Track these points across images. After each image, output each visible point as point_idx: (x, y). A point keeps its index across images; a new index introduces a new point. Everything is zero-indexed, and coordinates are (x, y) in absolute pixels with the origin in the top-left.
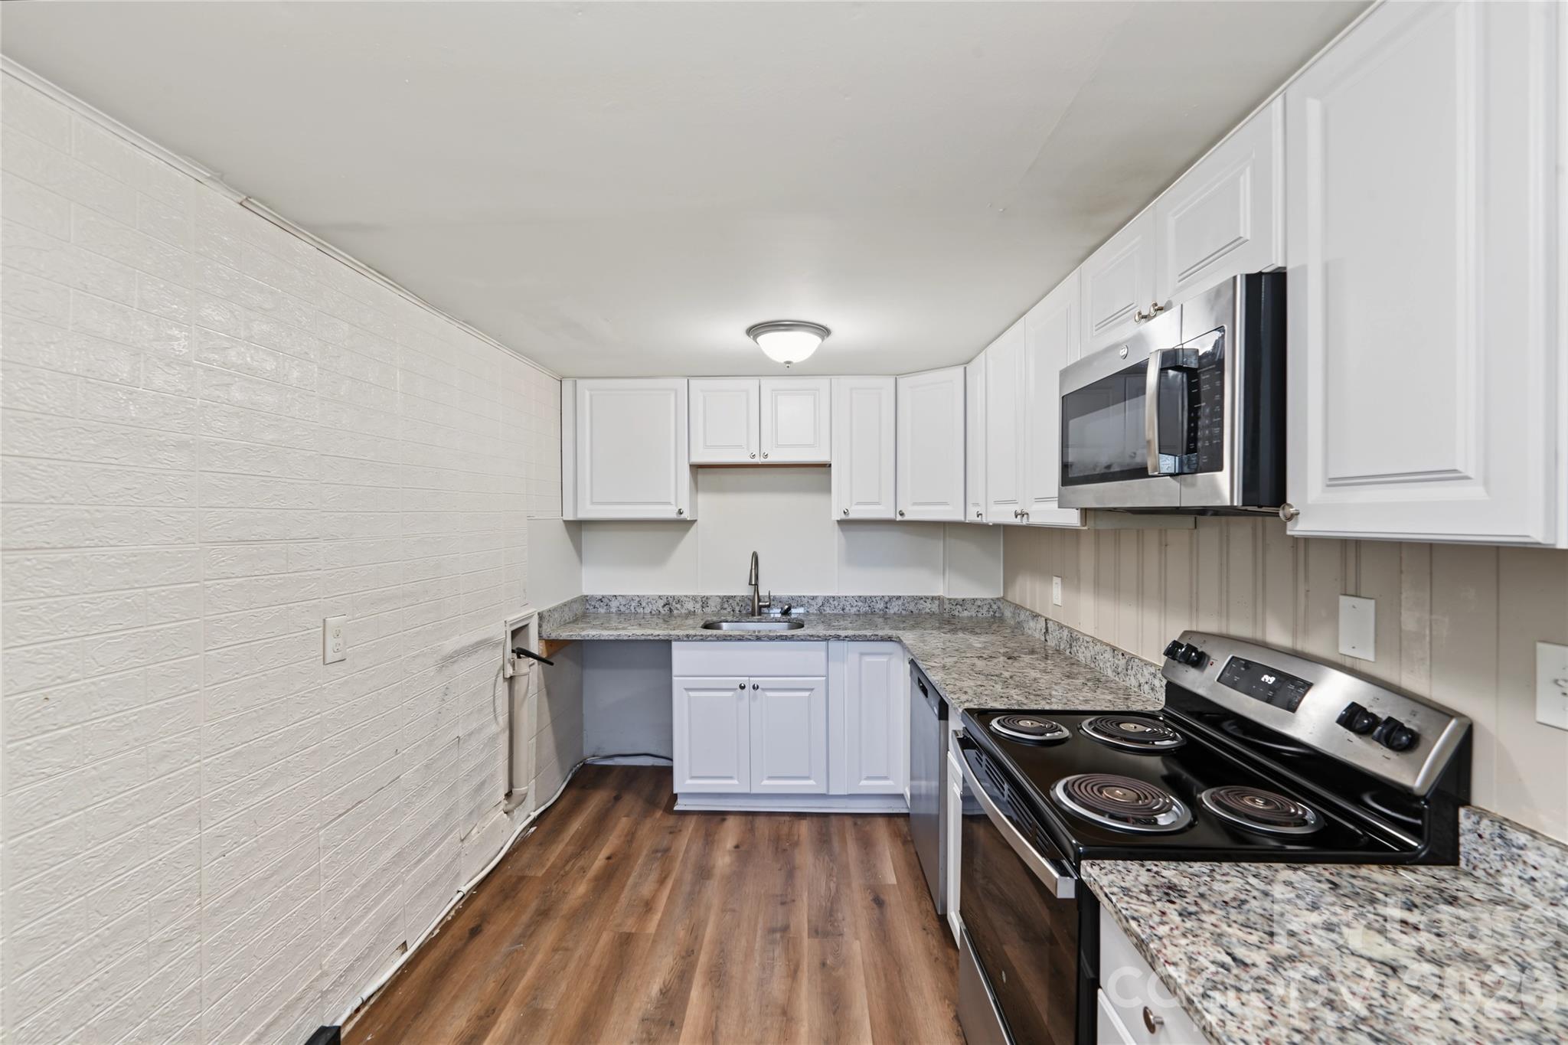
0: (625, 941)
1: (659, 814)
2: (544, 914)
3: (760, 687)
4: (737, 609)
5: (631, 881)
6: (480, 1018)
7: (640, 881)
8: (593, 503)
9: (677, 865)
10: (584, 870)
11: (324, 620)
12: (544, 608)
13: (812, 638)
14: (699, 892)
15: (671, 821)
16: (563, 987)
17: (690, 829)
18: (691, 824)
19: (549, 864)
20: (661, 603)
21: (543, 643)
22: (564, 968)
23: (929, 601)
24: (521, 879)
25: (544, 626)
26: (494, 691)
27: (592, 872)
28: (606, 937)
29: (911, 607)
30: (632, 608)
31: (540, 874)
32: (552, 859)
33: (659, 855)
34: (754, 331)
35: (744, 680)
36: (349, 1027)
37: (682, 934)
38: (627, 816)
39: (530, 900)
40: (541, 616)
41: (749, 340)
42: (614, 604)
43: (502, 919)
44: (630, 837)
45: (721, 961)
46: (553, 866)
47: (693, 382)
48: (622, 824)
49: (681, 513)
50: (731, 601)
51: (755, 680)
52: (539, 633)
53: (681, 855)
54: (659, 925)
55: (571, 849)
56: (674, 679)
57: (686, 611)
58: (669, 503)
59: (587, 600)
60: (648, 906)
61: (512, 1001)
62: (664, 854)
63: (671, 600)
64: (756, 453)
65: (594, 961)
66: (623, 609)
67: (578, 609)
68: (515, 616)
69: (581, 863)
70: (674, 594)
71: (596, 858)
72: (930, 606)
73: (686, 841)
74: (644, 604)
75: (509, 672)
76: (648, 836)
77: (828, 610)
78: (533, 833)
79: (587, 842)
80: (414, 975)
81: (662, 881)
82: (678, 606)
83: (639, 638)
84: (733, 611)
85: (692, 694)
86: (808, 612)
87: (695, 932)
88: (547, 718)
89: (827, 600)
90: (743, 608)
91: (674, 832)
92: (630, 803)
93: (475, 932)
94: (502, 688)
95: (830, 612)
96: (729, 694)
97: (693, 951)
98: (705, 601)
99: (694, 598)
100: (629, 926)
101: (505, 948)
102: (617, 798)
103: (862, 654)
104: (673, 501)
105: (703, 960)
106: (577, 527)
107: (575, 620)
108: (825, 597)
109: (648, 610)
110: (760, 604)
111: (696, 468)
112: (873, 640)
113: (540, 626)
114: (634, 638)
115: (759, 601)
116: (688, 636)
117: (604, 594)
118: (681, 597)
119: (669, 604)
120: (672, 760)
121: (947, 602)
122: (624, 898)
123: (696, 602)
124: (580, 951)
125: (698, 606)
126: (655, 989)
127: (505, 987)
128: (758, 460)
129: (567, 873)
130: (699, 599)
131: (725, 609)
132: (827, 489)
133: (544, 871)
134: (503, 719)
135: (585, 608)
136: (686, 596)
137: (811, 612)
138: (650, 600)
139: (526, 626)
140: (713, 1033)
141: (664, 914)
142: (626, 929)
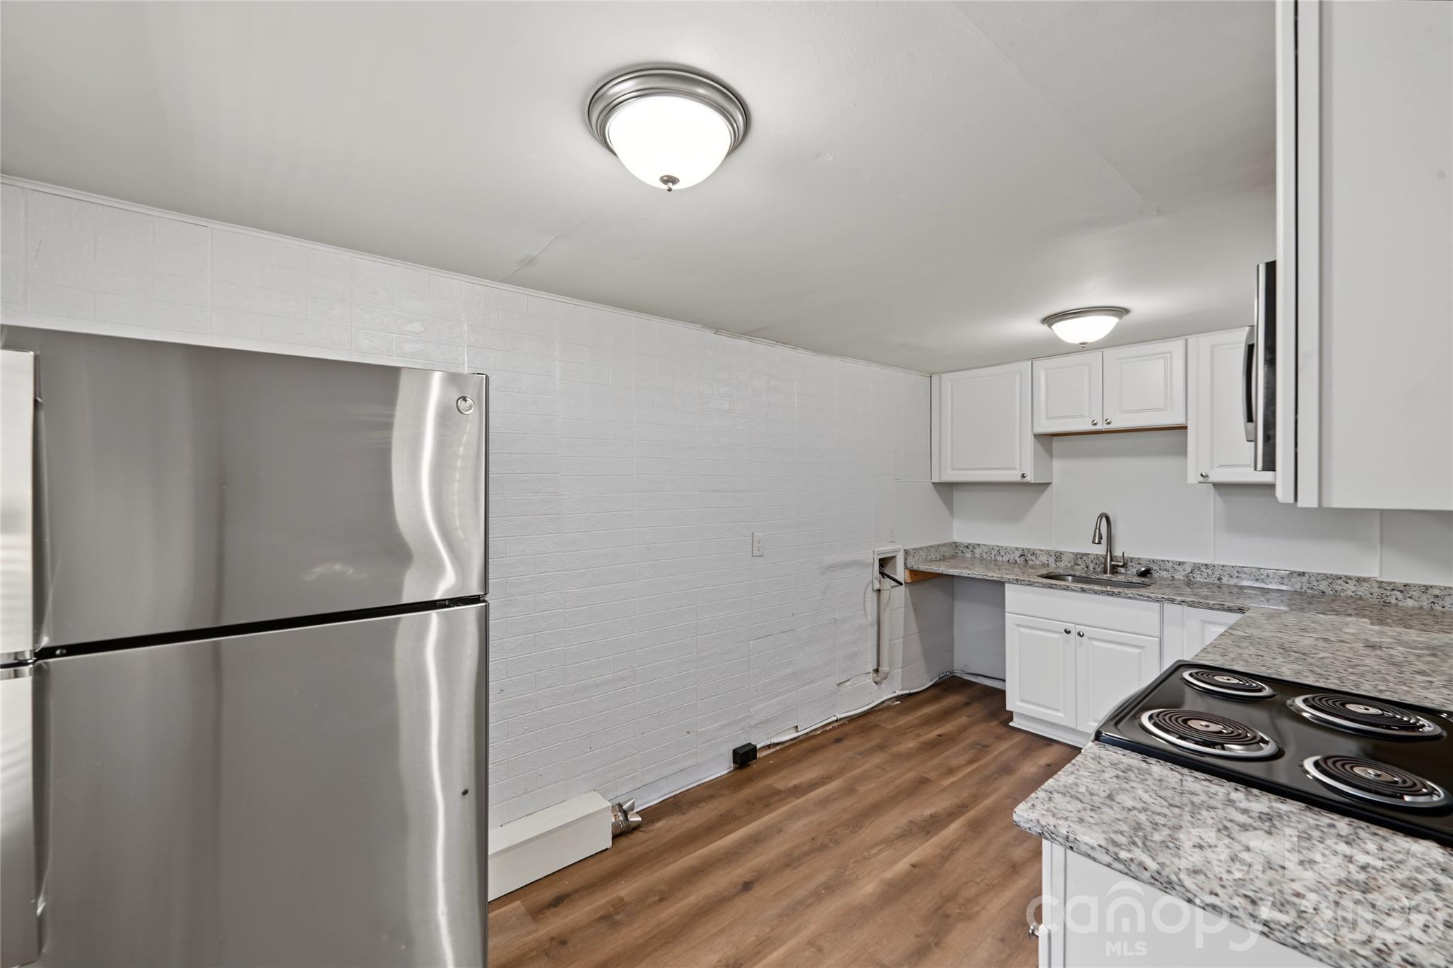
0: (923, 782)
1: (994, 723)
2: (881, 747)
3: (1085, 634)
4: (1091, 566)
5: (947, 753)
6: (823, 778)
7: (955, 755)
8: (953, 469)
9: (988, 758)
10: (918, 735)
11: (753, 534)
12: (909, 547)
13: (1141, 598)
14: (996, 779)
15: (1002, 730)
16: (873, 785)
17: (1014, 741)
18: (1018, 738)
19: (897, 724)
20: (1018, 553)
21: (907, 572)
22: (878, 778)
23: (1351, 583)
24: (876, 726)
25: (909, 560)
26: (864, 596)
27: (923, 739)
28: (911, 775)
29: (1323, 586)
30: (992, 555)
31: (889, 727)
32: (901, 723)
33: (979, 747)
34: (1050, 320)
35: (1069, 627)
36: (765, 753)
37: (966, 794)
38: (968, 716)
39: (876, 738)
40: (906, 552)
41: (1045, 327)
42: (978, 551)
43: (855, 741)
44: (964, 729)
45: (985, 820)
46: (899, 726)
47: (1036, 363)
48: (963, 720)
49: (1024, 477)
50: (1084, 558)
51: (1080, 628)
52: (905, 564)
53: (996, 753)
54: (952, 783)
55: (916, 722)
56: (1007, 614)
57: (1041, 563)
58: (1015, 469)
59: (957, 546)
60: (951, 771)
61: (842, 778)
62: (983, 748)
63: (1026, 552)
64: (1099, 420)
65: (898, 782)
66: (985, 555)
67: (949, 552)
68: (885, 549)
69: (918, 731)
70: (1029, 547)
71: (930, 732)
72: (1354, 588)
73: (1004, 749)
74: (1002, 553)
75: (877, 586)
76: (977, 733)
77: (1199, 578)
78: (896, 705)
79: (929, 722)
80: (800, 746)
81: (971, 762)
82: (1033, 558)
83: (977, 577)
84: (1087, 567)
85: (1022, 630)
86: (1173, 577)
87: (975, 799)
88: (914, 628)
89: (1196, 567)
90: (1097, 566)
91: (999, 738)
92: (977, 709)
93: (838, 740)
94: (871, 597)
95: (1202, 580)
96: (1057, 636)
97: (967, 806)
98: (1058, 556)
99: (1048, 553)
100: (931, 775)
101: (850, 754)
102: (967, 704)
103: (1204, 622)
104: (1018, 468)
105: (972, 813)
106: (947, 489)
107: (943, 559)
108: (1195, 564)
109: (1006, 559)
110: (1112, 563)
111: (1040, 437)
112: (1218, 609)
113: (906, 559)
114: (973, 576)
115: (1111, 560)
116: (1017, 580)
117: (969, 542)
118: (1036, 550)
119: (1024, 555)
120: (1004, 681)
121: (1376, 585)
122: (935, 761)
123: (1051, 556)
124: (892, 774)
125: (1052, 560)
126: (928, 812)
127: (841, 772)
128: (1099, 427)
129: (906, 733)
130: (1052, 553)
131: (1079, 565)
132: (1182, 451)
133: (892, 727)
134: (872, 617)
135: (955, 551)
136: (1040, 550)
137: (1176, 577)
138: (1008, 551)
139: (894, 557)
140: (952, 850)
141: (960, 779)
142: (928, 776)
